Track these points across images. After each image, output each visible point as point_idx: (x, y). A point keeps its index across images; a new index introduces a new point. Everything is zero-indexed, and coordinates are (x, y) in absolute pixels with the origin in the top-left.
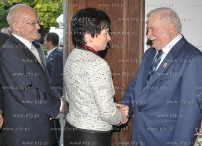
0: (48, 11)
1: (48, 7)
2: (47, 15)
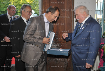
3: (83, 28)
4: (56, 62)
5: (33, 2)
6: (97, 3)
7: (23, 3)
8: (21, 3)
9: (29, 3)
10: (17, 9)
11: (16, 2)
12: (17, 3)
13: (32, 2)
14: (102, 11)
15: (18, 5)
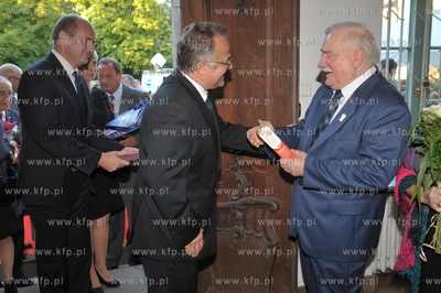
0: (139, 50)
1: (139, 44)
2: (138, 54)
3: (344, 116)
4: (237, 238)
5: (160, 24)
6: (389, 18)
7: (123, 30)
8: (119, 27)
9: (144, 27)
10: (105, 49)
11: (101, 27)
12: (104, 30)
13: (155, 24)
14: (409, 49)
15: (106, 36)
